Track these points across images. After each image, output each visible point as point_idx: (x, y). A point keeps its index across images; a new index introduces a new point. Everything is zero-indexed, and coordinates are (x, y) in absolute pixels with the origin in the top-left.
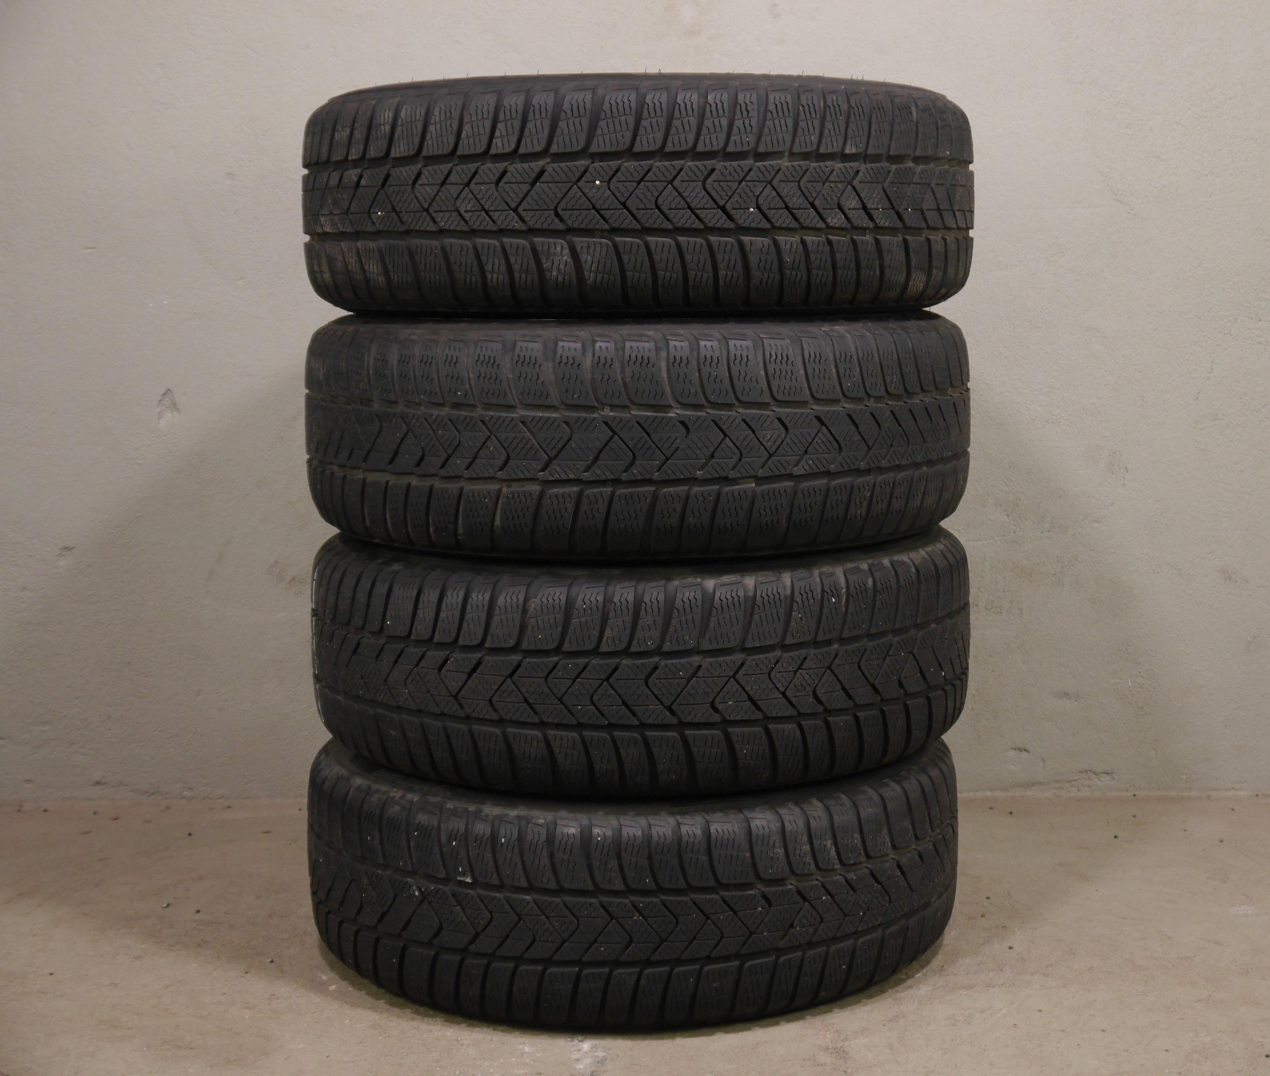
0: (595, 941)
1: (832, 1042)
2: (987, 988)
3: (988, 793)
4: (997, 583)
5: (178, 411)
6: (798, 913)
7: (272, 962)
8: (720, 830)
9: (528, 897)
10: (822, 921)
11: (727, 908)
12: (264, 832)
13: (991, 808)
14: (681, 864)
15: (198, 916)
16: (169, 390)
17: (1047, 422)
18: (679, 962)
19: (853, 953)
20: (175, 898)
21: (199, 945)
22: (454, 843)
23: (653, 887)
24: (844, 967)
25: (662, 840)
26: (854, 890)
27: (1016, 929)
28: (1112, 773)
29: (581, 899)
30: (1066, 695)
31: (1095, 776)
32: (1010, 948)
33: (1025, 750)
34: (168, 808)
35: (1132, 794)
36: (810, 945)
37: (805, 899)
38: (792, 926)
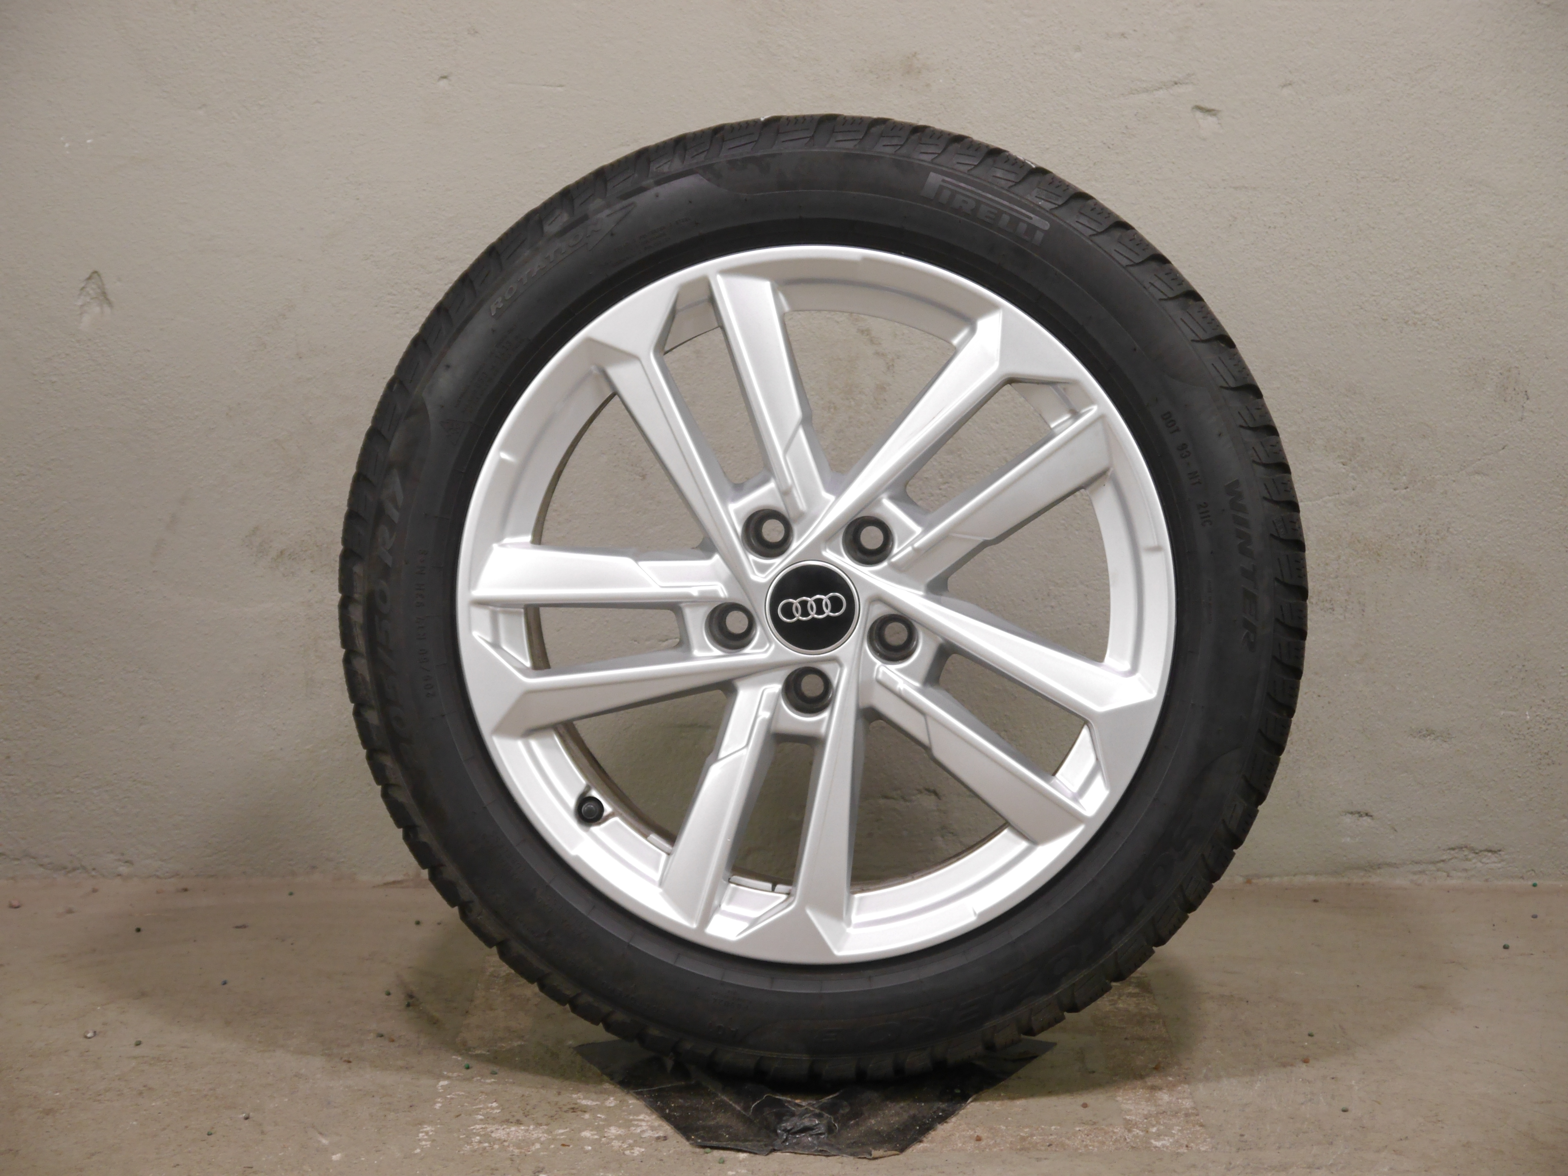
2: (1308, 1170)
3: (1311, 879)
4: (1327, 564)
5: (110, 304)
7: (247, 1118)
12: (237, 927)
13: (1315, 901)
15: (138, 1051)
16: (96, 272)
17: (1406, 323)
20: (105, 1024)
21: (141, 1093)
27: (1353, 1083)
28: (1500, 851)
30: (1430, 732)
31: (1474, 855)
32: (1345, 1111)
33: (1367, 815)
34: (95, 891)
35: (1530, 883)
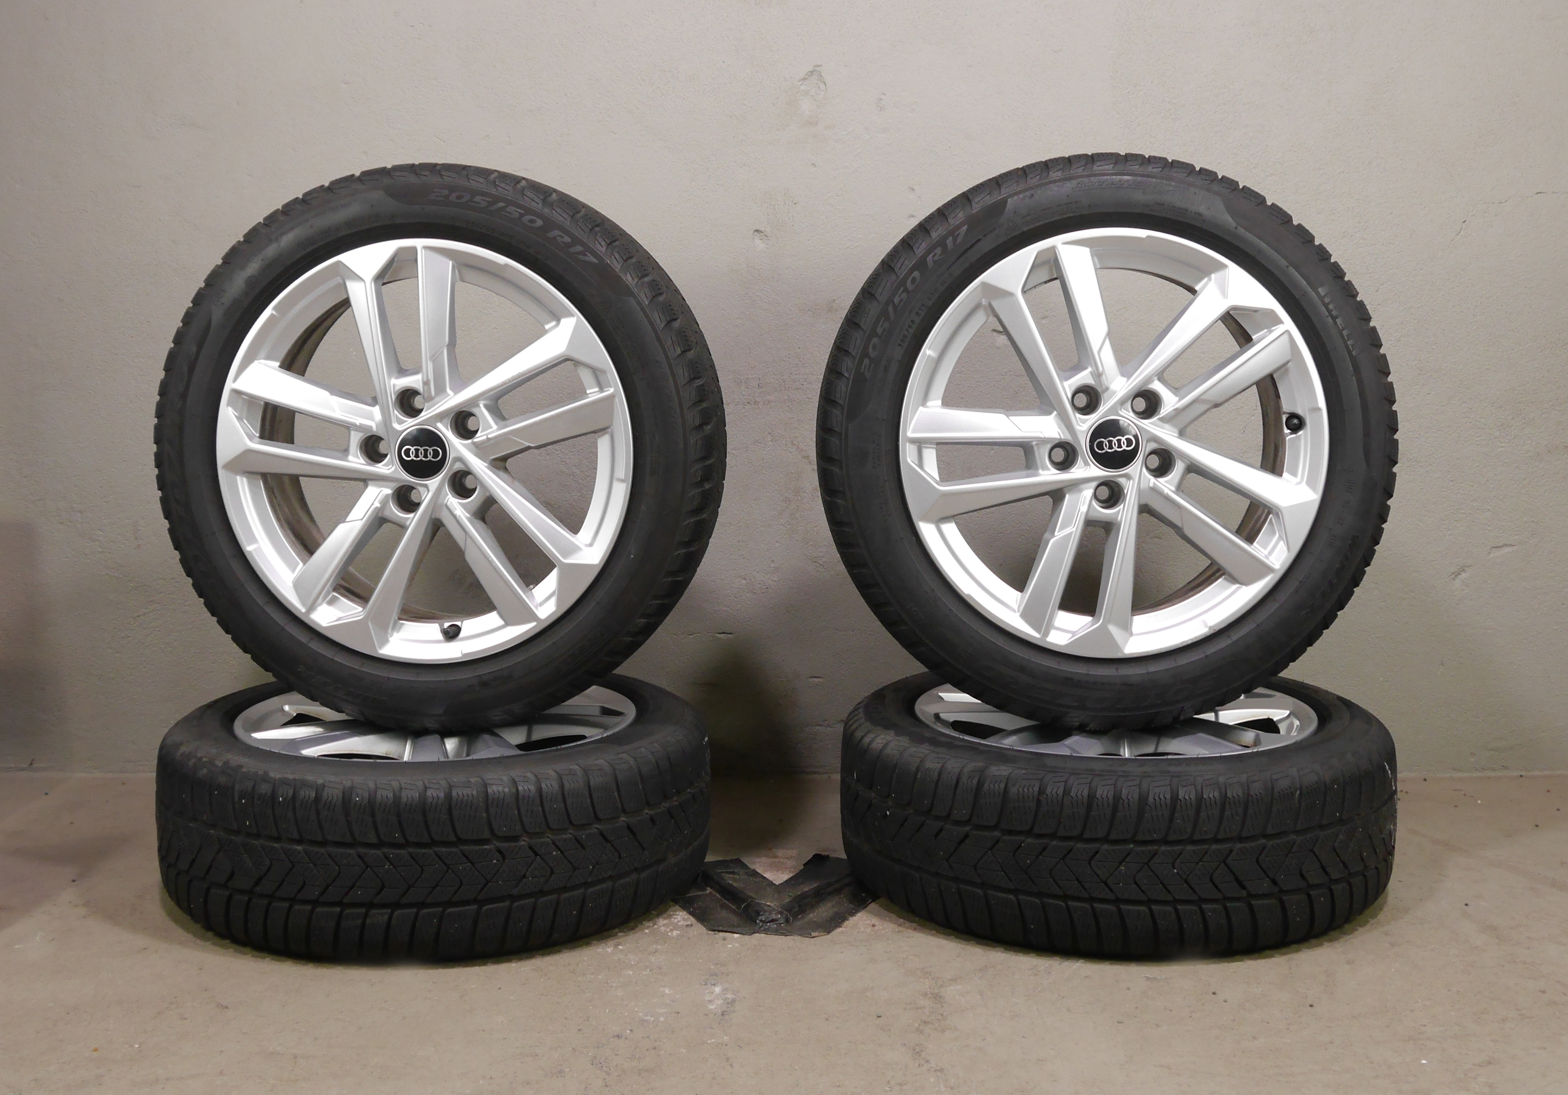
0: (353, 886)
1: (930, 988)
6: (530, 866)
8: (460, 794)
9: (299, 848)
10: (552, 872)
11: (466, 861)
14: (426, 823)
18: (423, 905)
19: (584, 901)
22: (243, 801)
23: (402, 841)
24: (575, 913)
25: (436, 800)
26: (583, 847)
29: (342, 850)
36: (542, 893)
37: (536, 854)
38: (524, 876)
